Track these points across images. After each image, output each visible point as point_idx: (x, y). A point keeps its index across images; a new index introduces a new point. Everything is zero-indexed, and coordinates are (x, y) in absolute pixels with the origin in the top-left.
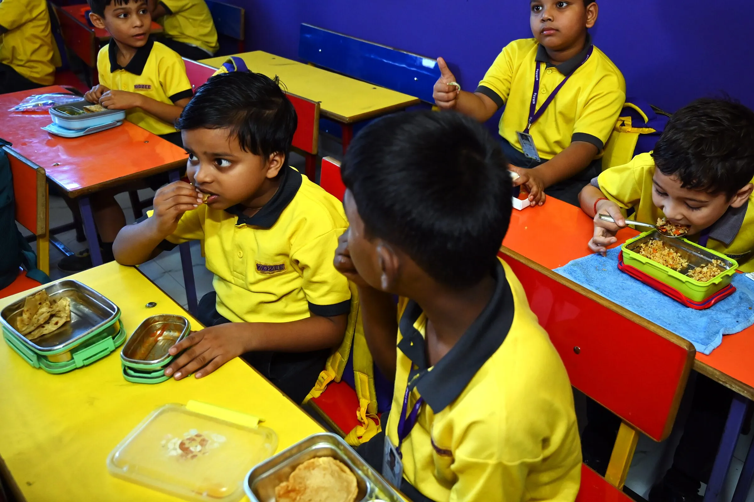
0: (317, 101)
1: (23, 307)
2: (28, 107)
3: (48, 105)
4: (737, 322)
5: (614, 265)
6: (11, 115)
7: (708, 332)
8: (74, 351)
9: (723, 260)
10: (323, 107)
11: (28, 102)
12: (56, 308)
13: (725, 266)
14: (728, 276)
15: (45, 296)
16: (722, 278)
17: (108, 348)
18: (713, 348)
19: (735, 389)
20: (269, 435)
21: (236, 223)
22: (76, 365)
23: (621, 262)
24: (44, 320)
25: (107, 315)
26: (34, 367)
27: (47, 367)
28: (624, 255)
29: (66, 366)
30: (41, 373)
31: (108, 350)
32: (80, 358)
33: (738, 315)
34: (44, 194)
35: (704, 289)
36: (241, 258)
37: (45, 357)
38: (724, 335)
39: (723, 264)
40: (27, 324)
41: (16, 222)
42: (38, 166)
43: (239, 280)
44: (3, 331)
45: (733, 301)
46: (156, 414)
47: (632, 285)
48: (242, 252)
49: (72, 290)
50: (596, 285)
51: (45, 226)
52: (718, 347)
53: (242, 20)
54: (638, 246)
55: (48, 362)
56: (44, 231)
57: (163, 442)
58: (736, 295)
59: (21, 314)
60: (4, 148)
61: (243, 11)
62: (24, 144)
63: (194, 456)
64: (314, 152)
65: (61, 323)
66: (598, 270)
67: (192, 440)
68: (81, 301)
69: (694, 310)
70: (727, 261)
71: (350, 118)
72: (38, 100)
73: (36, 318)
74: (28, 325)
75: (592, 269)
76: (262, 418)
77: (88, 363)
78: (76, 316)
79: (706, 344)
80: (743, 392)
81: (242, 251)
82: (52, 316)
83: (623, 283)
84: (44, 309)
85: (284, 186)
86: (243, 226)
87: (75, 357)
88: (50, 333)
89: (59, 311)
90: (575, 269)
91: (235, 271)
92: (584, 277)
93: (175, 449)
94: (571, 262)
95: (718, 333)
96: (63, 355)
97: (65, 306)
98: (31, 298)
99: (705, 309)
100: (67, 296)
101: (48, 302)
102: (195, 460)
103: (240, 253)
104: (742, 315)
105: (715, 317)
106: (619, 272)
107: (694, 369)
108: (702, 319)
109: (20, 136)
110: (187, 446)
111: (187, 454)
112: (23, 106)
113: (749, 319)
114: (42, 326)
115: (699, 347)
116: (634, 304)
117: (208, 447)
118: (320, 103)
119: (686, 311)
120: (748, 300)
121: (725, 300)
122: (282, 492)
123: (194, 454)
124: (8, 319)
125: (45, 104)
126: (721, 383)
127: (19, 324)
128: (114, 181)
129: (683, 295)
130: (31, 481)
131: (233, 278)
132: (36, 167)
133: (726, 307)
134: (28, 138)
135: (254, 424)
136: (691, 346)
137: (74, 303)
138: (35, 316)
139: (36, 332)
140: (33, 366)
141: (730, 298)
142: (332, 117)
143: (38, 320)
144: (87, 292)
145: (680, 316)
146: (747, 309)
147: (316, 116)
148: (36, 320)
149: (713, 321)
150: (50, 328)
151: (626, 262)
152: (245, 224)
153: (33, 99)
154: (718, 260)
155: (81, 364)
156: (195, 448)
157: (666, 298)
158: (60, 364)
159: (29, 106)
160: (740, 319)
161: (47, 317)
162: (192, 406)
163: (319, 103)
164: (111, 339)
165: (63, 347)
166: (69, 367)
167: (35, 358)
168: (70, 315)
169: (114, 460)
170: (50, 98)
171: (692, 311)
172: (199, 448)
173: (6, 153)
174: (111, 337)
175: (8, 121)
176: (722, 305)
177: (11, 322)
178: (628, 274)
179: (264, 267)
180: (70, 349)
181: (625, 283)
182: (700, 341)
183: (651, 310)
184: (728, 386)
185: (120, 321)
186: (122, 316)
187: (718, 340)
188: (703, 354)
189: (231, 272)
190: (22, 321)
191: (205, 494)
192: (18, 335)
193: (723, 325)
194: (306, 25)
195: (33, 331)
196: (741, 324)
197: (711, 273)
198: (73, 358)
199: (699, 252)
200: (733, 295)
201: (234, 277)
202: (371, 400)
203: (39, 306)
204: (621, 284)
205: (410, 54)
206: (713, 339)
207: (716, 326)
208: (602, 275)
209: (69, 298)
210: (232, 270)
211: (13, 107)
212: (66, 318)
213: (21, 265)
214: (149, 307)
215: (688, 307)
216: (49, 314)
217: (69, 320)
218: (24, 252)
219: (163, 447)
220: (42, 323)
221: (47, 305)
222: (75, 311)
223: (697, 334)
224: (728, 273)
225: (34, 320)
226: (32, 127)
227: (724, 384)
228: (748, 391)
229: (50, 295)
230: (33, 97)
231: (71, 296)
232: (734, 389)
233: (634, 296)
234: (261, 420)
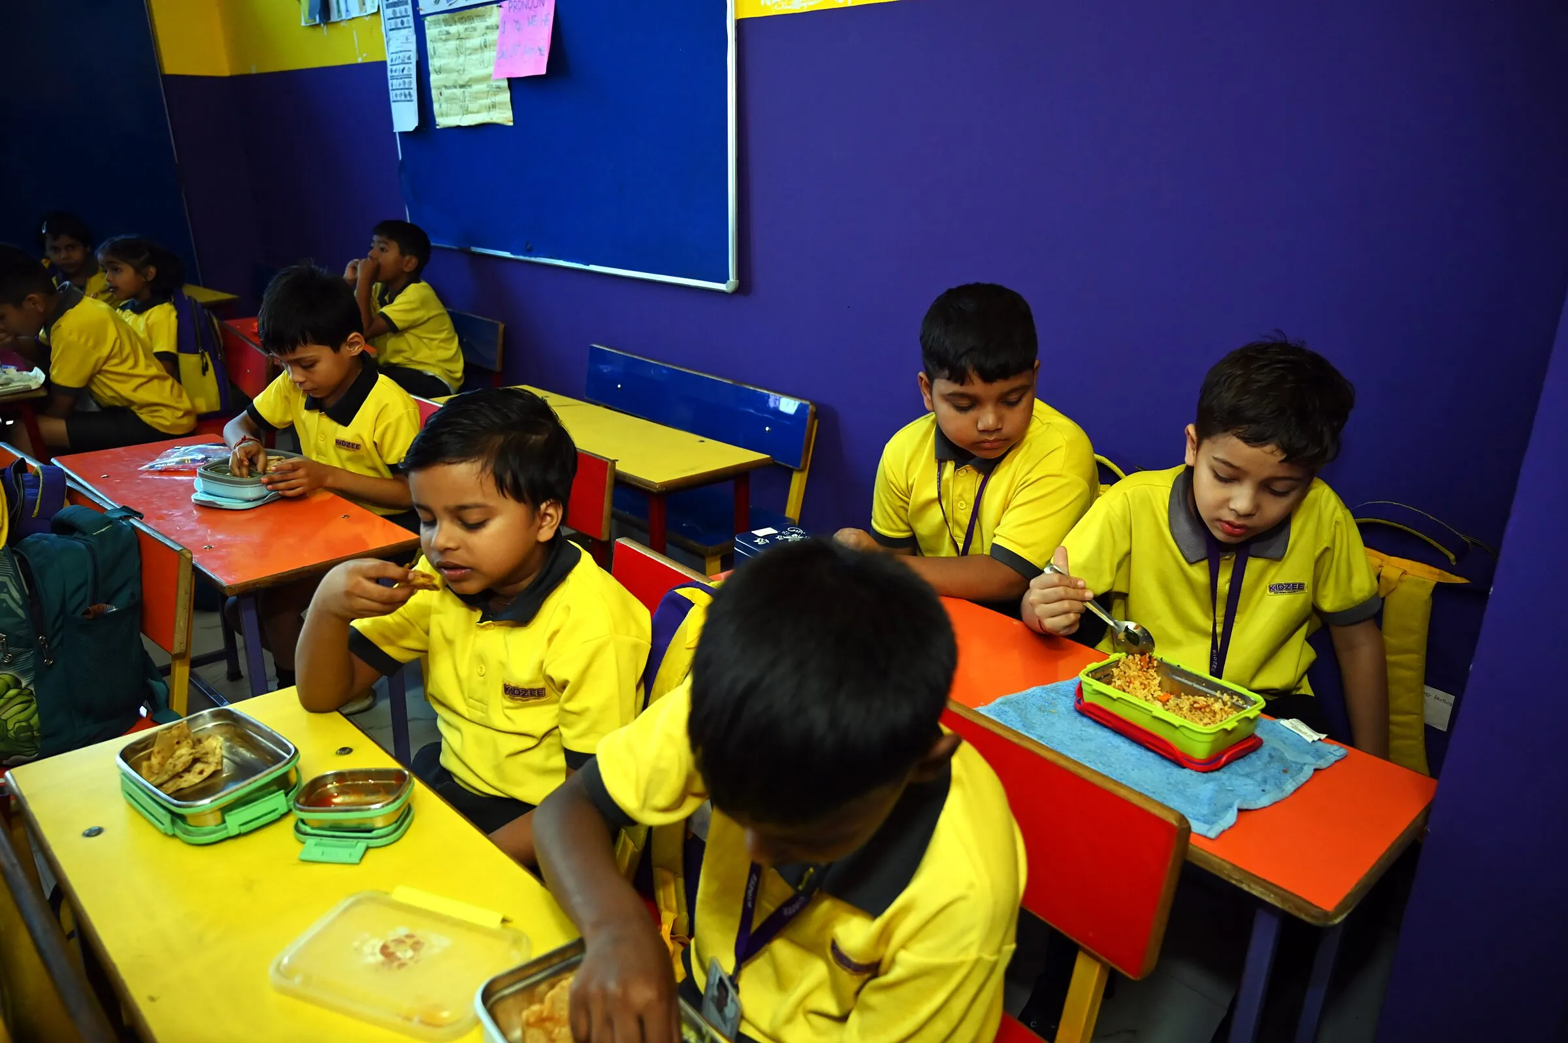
0: (612, 458)
1: (153, 746)
2: (168, 465)
3: (198, 461)
4: (1263, 791)
5: (1069, 705)
6: (142, 476)
7: (1215, 804)
8: (226, 809)
9: (1241, 696)
10: (620, 467)
11: (168, 456)
12: (200, 749)
13: (1245, 706)
14: (1247, 718)
15: (186, 731)
16: (1238, 721)
17: (277, 809)
18: (1222, 829)
19: (1257, 891)
20: (518, 940)
21: (478, 620)
22: (228, 833)
23: (1080, 699)
24: (182, 766)
25: (278, 759)
26: (166, 834)
27: (185, 834)
28: (1084, 687)
29: (214, 832)
30: (175, 844)
31: (277, 812)
32: (235, 821)
33: (1265, 781)
34: (189, 591)
35: (1210, 738)
36: (482, 676)
37: (182, 818)
38: (1240, 810)
39: (1241, 702)
40: (157, 772)
41: (142, 635)
42: (182, 546)
43: (476, 711)
44: (122, 781)
45: (1256, 761)
46: (347, 903)
47: (1096, 733)
48: (484, 668)
49: (227, 725)
50: (1038, 733)
51: (185, 641)
52: (1230, 828)
53: (500, 341)
54: (1108, 673)
55: (187, 827)
56: (184, 648)
57: (356, 944)
58: (1264, 752)
59: (148, 758)
60: (131, 521)
61: (501, 326)
62: (161, 517)
63: (402, 965)
64: (605, 537)
65: (208, 771)
66: (1044, 711)
67: (399, 942)
68: (240, 740)
69: (1193, 772)
70: (1249, 698)
71: (663, 484)
72: (185, 454)
73: (171, 763)
74: (158, 774)
75: (1034, 710)
76: (509, 916)
77: (245, 831)
78: (231, 763)
79: (1211, 823)
80: (1269, 896)
81: (485, 666)
82: (196, 761)
83: (1082, 730)
84: (184, 752)
85: (552, 564)
86: (488, 625)
87: (227, 818)
88: (190, 787)
89: (207, 753)
90: (1007, 709)
91: (472, 698)
92: (1020, 721)
93: (373, 954)
94: (999, 700)
95: (1230, 806)
96: (209, 816)
97: (216, 748)
98: (165, 734)
99: (1212, 771)
100: (218, 734)
101: (190, 741)
102: (404, 970)
103: (481, 668)
104: (1271, 781)
105: (1227, 783)
106: (1076, 714)
107: (1189, 859)
108: (1206, 785)
109: (155, 506)
110: (391, 950)
111: (392, 962)
112: (160, 463)
113: (1284, 787)
114: (179, 775)
115: (1197, 827)
116: (1097, 762)
117: (424, 952)
118: (616, 462)
119: (1181, 773)
120: (1282, 759)
121: (1245, 758)
122: (532, 1020)
123: (402, 961)
124: (130, 762)
125: (193, 461)
126: (1234, 882)
127: (144, 771)
128: (294, 572)
129: (1177, 750)
130: (154, 995)
131: (468, 709)
132: (178, 548)
133: (1247, 770)
134: (167, 509)
135: (494, 922)
136: (1183, 819)
137: (228, 744)
138: (170, 760)
139: (170, 784)
140: (164, 832)
141: (1253, 756)
142: (634, 483)
143: (175, 766)
144: (250, 727)
145: (1171, 781)
146: (1279, 773)
147: (609, 481)
148: (171, 767)
149: (1222, 789)
150: (192, 779)
151: (1088, 698)
152: (490, 622)
153: (175, 452)
154: (1234, 696)
155: (236, 832)
156: (405, 954)
157: (1150, 754)
158: (206, 829)
159: (170, 463)
160: (1267, 787)
161: (188, 761)
162: (403, 894)
163: (614, 462)
164: (283, 795)
165: (212, 802)
166: (218, 834)
167: (166, 819)
168: (222, 761)
169: (281, 968)
170: (201, 451)
171: (1191, 775)
172: (410, 953)
173: (134, 527)
174: (282, 791)
175: (138, 483)
176: (1240, 766)
177: (136, 767)
178: (1090, 718)
179: (514, 689)
180: (222, 806)
181: (1085, 731)
182: (1202, 818)
183: (1125, 770)
184: (1245, 887)
185: (297, 770)
186: (300, 761)
187: (1231, 817)
188: (1205, 837)
189: (465, 700)
190: (150, 767)
191: (416, 1019)
192: (143, 784)
193: (1239, 796)
194: (598, 346)
195: (166, 782)
196: (1268, 795)
197: (1222, 716)
198: (224, 821)
199: (1204, 684)
200: (1259, 751)
201: (470, 709)
202: (679, 912)
203: (176, 746)
204: (1079, 733)
205: (759, 390)
206: (1222, 816)
207: (1228, 797)
208: (1049, 718)
209: (222, 737)
210: (467, 697)
211: (145, 465)
212: (215, 765)
213: (144, 704)
214: (341, 754)
215: (1184, 768)
216: (192, 757)
217: (219, 768)
218: (151, 681)
219: (356, 950)
220: (181, 770)
221: (189, 745)
222: (229, 756)
223: (1198, 808)
224: (1248, 715)
225: (168, 766)
226: (175, 493)
227: (1239, 885)
228: (1276, 894)
229: (193, 731)
230: (176, 450)
231: (226, 733)
232: (1254, 893)
233: (1098, 751)
234: (506, 918)
